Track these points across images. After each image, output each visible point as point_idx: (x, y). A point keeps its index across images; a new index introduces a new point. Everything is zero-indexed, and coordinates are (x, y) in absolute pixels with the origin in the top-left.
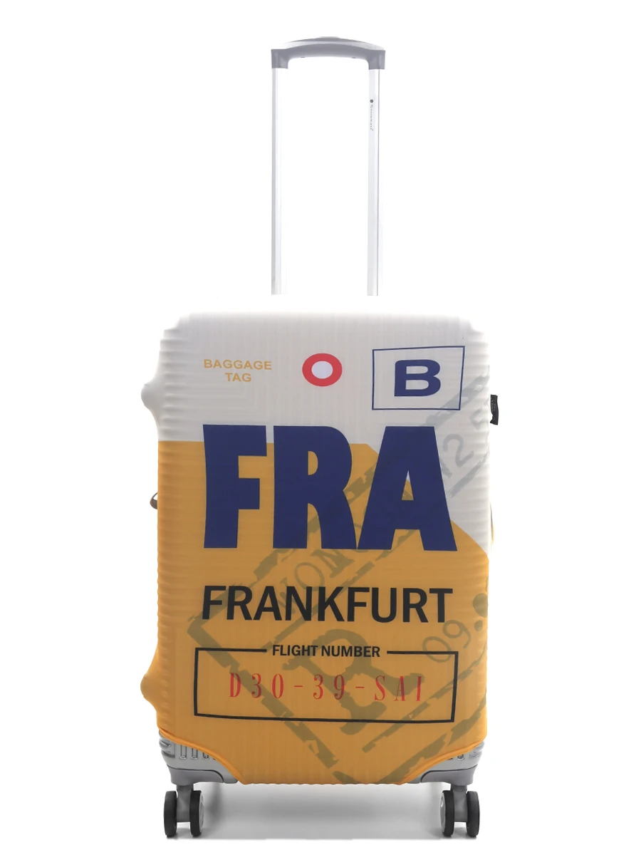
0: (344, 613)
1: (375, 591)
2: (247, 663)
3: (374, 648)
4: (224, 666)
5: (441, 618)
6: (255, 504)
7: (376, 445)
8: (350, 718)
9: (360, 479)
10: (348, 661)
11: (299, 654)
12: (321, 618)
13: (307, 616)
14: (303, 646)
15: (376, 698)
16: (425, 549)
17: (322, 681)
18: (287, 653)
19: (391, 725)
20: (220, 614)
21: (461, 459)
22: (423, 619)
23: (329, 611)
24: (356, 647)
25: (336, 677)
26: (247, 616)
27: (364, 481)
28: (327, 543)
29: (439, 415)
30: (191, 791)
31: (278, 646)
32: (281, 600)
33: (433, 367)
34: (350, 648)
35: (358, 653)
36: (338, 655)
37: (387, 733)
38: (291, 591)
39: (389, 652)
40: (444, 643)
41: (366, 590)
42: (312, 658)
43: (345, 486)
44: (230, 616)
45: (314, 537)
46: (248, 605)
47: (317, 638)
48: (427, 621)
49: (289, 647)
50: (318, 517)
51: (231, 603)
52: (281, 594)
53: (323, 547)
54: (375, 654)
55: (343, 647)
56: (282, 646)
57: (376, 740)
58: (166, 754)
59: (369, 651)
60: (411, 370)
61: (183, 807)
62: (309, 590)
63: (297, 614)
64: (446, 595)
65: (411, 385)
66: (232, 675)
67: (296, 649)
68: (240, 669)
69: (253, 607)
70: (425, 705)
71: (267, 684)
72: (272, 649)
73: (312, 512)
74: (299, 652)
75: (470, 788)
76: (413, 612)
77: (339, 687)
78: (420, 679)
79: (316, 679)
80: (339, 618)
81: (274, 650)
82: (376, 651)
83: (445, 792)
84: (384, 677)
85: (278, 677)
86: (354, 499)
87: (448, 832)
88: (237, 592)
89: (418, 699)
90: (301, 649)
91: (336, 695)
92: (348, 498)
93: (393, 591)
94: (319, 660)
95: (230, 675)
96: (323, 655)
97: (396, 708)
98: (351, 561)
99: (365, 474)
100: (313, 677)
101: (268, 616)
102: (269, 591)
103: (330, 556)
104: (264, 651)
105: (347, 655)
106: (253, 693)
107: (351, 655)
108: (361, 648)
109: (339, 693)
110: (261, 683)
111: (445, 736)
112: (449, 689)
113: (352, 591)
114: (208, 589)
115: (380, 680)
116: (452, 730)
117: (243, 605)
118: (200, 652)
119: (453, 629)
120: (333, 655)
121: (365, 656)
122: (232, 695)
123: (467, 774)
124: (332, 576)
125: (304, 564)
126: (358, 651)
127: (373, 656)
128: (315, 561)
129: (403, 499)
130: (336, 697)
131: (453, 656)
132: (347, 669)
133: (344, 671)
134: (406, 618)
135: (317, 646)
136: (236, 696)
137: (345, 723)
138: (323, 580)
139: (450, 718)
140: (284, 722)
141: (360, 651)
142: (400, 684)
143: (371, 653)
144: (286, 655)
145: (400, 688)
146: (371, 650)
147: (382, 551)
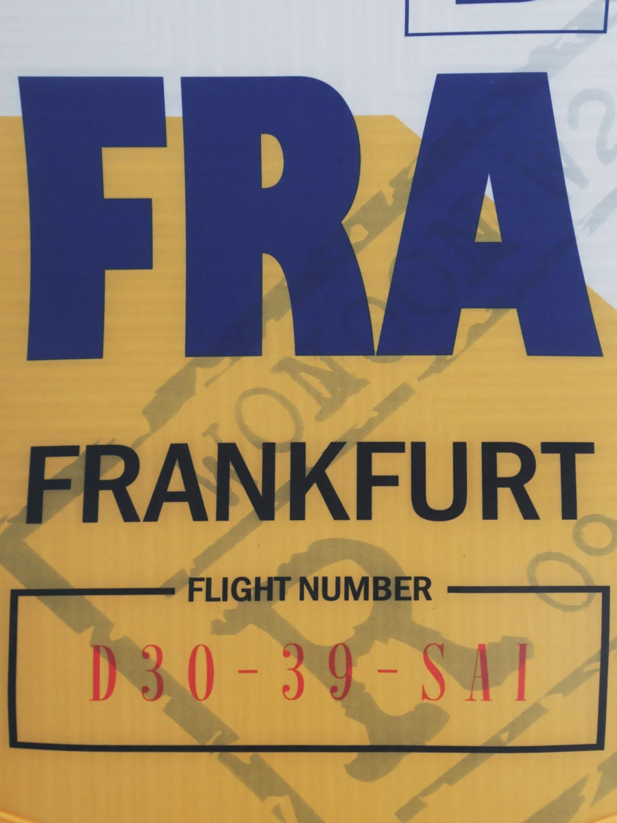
0: (349, 499)
1: (419, 451)
2: (130, 621)
3: (417, 579)
4: (78, 628)
5: (569, 510)
6: (140, 257)
7: (415, 117)
8: (367, 742)
9: (379, 198)
10: (360, 610)
11: (248, 597)
12: (298, 513)
13: (264, 508)
14: (258, 580)
15: (425, 696)
16: (529, 353)
17: (300, 658)
18: (220, 595)
19: (458, 757)
20: (66, 509)
21: (609, 146)
22: (529, 512)
23: (314, 497)
24: (376, 580)
25: (334, 650)
26: (129, 513)
27: (390, 201)
28: (309, 343)
29: (559, 46)
31: (202, 579)
32: (206, 475)
34: (365, 581)
35: (382, 593)
36: (337, 597)
37: (450, 777)
38: (228, 455)
39: (452, 590)
40: (574, 564)
41: (397, 447)
42: (277, 605)
43: (346, 213)
44: (90, 514)
45: (279, 330)
46: (131, 489)
47: (288, 560)
48: (537, 518)
49: (225, 580)
50: (286, 284)
51: (93, 486)
52: (206, 461)
53: (299, 352)
54: (421, 593)
55: (349, 580)
56: (209, 581)
57: (425, 793)
59: (407, 588)
62: (269, 450)
63: (241, 506)
64: (579, 458)
66: (97, 649)
67: (241, 585)
68: (114, 636)
69: (141, 492)
70: (537, 711)
71: (175, 669)
72: (187, 588)
73: (272, 273)
74: (248, 591)
76: (505, 496)
77: (341, 671)
78: (523, 648)
79: (286, 654)
80: (338, 512)
81: (192, 590)
82: (423, 587)
84: (441, 648)
85: (201, 651)
86: (369, 239)
88: (105, 460)
89: (521, 696)
90: (252, 586)
91: (334, 690)
92: (353, 240)
93: (460, 450)
94: (294, 609)
95: (91, 650)
96: (302, 598)
97: (470, 718)
98: (361, 383)
99: (392, 183)
100: (281, 649)
101: (176, 512)
102: (179, 454)
103: (315, 372)
104: (169, 591)
105: (356, 597)
106: (145, 690)
107: (366, 598)
108: (387, 580)
109: (341, 684)
110: (163, 666)
111: (582, 783)
112: (590, 673)
113: (366, 451)
114: (39, 455)
115: (433, 654)
116: (599, 769)
117: (120, 488)
118: (22, 600)
119: (597, 535)
120: (326, 597)
121: (398, 598)
122: (96, 697)
124: (320, 417)
125: (257, 391)
126: (382, 588)
127: (417, 598)
128: (282, 383)
129: (478, 239)
130: (335, 694)
131: (599, 596)
132: (358, 629)
133: (352, 633)
134: (490, 511)
135: (289, 579)
136: (107, 696)
137: (354, 755)
138: (299, 428)
139: (594, 741)
140: (216, 754)
141: (385, 588)
142: (479, 662)
143: (411, 593)
144: (218, 599)
145: (479, 673)
146: (411, 584)
147: (434, 357)
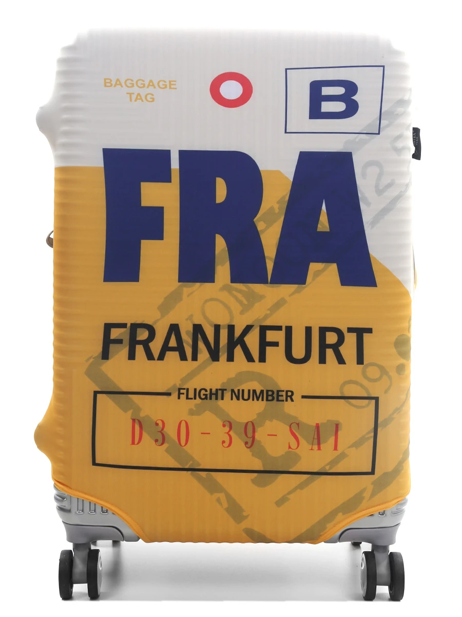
0: (255, 352)
1: (289, 330)
2: (150, 408)
3: (287, 392)
4: (125, 411)
5: (360, 360)
6: (158, 234)
7: (289, 171)
8: (262, 469)
9: (272, 209)
10: (259, 406)
11: (206, 398)
12: (230, 358)
13: (215, 356)
14: (211, 390)
15: (290, 447)
16: (342, 284)
17: (231, 428)
18: (193, 397)
19: (305, 476)
20: (120, 354)
21: (381, 188)
22: (341, 361)
23: (238, 351)
24: (267, 391)
25: (247, 424)
26: (150, 356)
27: (277, 211)
28: (237, 277)
29: (357, 140)
30: (88, 550)
31: (184, 389)
32: (187, 339)
33: (351, 88)
34: (262, 392)
35: (270, 398)
36: (249, 399)
37: (301, 486)
38: (198, 330)
39: (303, 397)
40: (362, 386)
41: (279, 328)
42: (220, 402)
43: (255, 217)
44: (132, 356)
45: (223, 271)
46: (151, 345)
47: (225, 381)
48: (345, 363)
49: (195, 390)
50: (227, 249)
51: (133, 343)
52: (187, 332)
53: (232, 281)
54: (289, 398)
55: (254, 391)
56: (188, 390)
57: (289, 493)
58: (61, 509)
59: (282, 396)
60: (326, 91)
61: (80, 567)
62: (217, 328)
63: (204, 354)
64: (365, 335)
65: (326, 107)
66: (134, 420)
67: (203, 392)
68: (142, 414)
69: (156, 346)
70: (343, 456)
71: (171, 431)
72: (177, 393)
73: (220, 244)
74: (206, 395)
75: (392, 549)
76: (330, 353)
77: (250, 434)
78: (337, 426)
79: (224, 426)
80: (250, 358)
81: (179, 394)
82: (290, 395)
83: (366, 553)
84: (298, 424)
85: (183, 424)
86: (267, 228)
87: (370, 596)
88: (139, 330)
89: (336, 448)
90: (208, 393)
91: (246, 443)
92: (259, 229)
93: (308, 330)
94: (228, 405)
95: (131, 421)
96: (232, 399)
97: (311, 459)
98: (262, 297)
99: (278, 202)
100: (222, 423)
101: (172, 356)
102: (174, 329)
103: (240, 291)
104: (169, 394)
105: (258, 400)
106: (156, 441)
107: (263, 400)
108: (273, 392)
109: (250, 441)
110: (165, 429)
111: (365, 489)
112: (368, 438)
113: (264, 330)
114: (108, 327)
115: (294, 427)
116: (372, 484)
117: (146, 344)
118: (99, 396)
119: (373, 372)
120: (243, 399)
121: (278, 400)
122: (133, 443)
123: (388, 532)
124: (242, 313)
125: (212, 299)
126: (270, 395)
127: (287, 400)
128: (225, 296)
129: (318, 230)
130: (247, 445)
131: (373, 401)
132: (259, 415)
133: (255, 417)
134: (322, 360)
135: (226, 390)
136: (138, 443)
137: (256, 474)
138: (232, 318)
139: (370, 470)
140: (190, 472)
141: (272, 395)
142: (316, 432)
143: (284, 398)
144: (192, 399)
145: (316, 437)
146: (284, 394)
147: (296, 286)
